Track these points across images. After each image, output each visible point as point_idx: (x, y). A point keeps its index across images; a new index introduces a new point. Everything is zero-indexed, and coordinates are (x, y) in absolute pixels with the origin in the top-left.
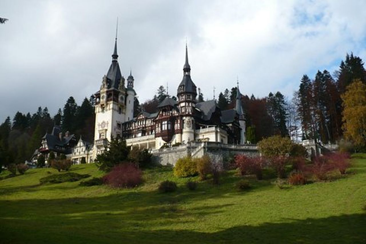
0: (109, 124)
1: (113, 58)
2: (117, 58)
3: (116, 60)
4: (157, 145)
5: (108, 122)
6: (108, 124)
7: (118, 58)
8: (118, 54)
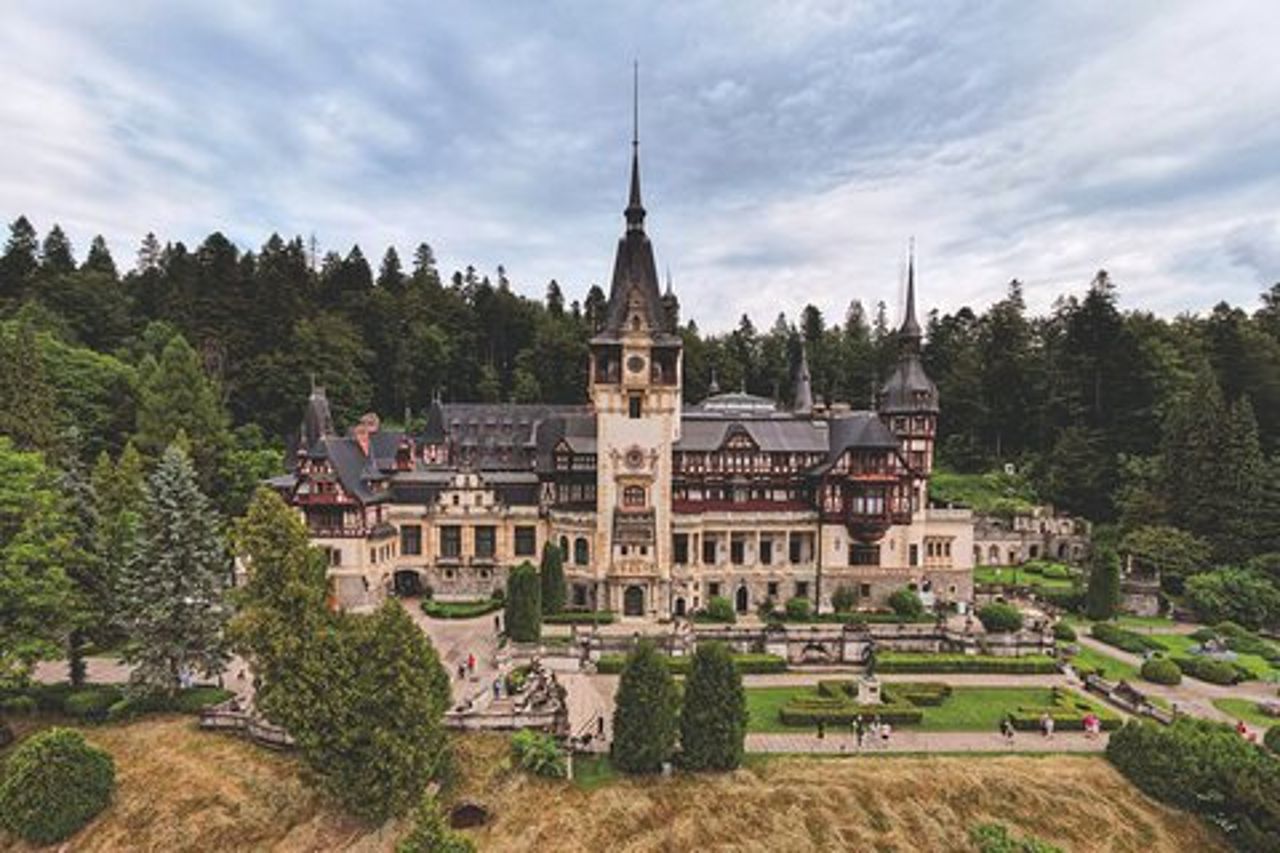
0: (660, 463)
1: (629, 221)
2: (641, 221)
3: (638, 226)
4: (828, 544)
5: (653, 451)
6: (655, 458)
7: (646, 219)
8: (644, 204)
